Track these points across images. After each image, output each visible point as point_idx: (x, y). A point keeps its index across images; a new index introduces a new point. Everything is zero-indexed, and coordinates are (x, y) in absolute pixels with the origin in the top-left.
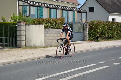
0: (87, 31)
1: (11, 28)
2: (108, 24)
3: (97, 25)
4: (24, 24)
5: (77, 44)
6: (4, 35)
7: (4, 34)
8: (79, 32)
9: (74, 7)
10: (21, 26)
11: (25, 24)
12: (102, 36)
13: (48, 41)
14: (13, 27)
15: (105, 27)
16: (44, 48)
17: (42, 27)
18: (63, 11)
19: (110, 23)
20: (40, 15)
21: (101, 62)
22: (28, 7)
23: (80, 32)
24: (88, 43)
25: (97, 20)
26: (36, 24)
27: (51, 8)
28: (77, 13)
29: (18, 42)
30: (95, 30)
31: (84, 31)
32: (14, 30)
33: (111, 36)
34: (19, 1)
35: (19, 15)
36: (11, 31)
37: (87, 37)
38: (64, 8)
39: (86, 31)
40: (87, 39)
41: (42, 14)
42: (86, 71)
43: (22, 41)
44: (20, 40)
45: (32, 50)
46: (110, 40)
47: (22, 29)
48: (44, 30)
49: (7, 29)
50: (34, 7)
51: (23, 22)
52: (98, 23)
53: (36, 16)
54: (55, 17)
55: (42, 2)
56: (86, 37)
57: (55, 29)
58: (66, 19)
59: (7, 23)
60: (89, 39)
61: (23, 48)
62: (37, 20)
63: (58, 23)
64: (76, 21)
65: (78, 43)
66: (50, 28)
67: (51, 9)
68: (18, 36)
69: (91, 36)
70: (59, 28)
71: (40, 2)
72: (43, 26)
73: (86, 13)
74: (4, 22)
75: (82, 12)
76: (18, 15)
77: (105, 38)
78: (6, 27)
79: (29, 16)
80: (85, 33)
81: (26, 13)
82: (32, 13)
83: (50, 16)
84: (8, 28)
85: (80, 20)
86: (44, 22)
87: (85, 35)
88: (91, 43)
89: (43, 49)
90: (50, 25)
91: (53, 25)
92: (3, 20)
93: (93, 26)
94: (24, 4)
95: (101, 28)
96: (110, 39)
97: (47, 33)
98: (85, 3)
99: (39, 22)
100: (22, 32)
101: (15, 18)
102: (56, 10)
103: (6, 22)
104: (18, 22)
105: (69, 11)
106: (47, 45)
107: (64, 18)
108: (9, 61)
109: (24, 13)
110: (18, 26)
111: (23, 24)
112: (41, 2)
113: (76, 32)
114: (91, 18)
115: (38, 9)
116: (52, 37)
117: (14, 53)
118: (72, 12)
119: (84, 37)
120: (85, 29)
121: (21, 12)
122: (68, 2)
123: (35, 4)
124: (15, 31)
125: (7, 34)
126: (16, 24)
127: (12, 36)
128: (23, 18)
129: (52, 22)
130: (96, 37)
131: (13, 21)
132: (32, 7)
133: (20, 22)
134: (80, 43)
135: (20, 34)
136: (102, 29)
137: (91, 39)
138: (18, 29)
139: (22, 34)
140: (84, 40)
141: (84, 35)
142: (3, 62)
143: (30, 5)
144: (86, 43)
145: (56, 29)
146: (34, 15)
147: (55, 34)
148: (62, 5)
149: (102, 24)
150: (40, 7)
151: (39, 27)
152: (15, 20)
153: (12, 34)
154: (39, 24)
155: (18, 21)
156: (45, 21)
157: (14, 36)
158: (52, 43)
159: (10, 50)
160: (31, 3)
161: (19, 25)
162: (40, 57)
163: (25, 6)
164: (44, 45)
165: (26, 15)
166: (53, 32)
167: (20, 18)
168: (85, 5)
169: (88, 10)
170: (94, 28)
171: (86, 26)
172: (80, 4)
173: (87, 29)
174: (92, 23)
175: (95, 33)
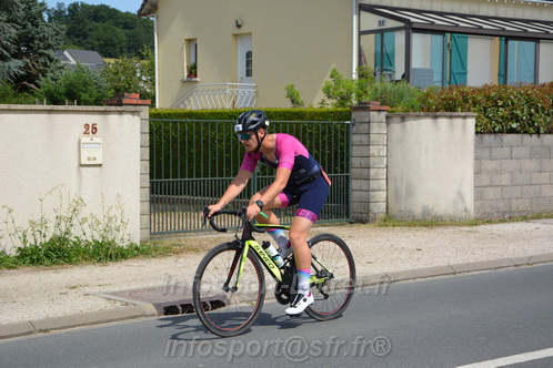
1: (324, 133)
4: (384, 114)
10: (369, 123)
11: (387, 117)
13: (491, 193)
14: (336, 130)
16: (471, 225)
17: (464, 126)
20: (455, 71)
22: (400, 38)
26: (438, 114)
27: (508, 37)
29: (355, 196)
32: (336, 142)
34: (363, 13)
35: (361, 76)
36: (323, 147)
41: (464, 66)
43: (372, 193)
44: (364, 188)
45: (419, 233)
47: (373, 137)
48: (476, 141)
49: (311, 140)
50: (428, 36)
51: (376, 105)
53: (435, 75)
54: (529, 81)
55: (465, 9)
57: (527, 137)
59: (311, 113)
61: (377, 223)
62: (441, 94)
66: (501, 132)
67: (506, 43)
68: (354, 172)
70: (550, 131)
71: (456, 11)
72: (471, 122)
74: (297, 109)
76: (354, 76)
78: (304, 129)
79: (403, 76)
81: (391, 64)
82: (416, 63)
84: (311, 134)
86: (474, 102)
89: (468, 228)
90: (502, 117)
91: (516, 118)
92: (293, 101)
94: (381, 23)
97: (487, 150)
99: (447, 104)
100: (371, 152)
101: (341, 90)
102: (531, 45)
103: (306, 108)
104: (355, 109)
106: (488, 210)
109: (382, 67)
110: (353, 125)
111: (377, 118)
112: (463, 12)
115: (446, 46)
116: (512, 173)
121: (370, 64)
123: (433, 23)
124: (342, 148)
126: (348, 116)
127: (329, 169)
128: (376, 90)
129: (513, 104)
131: (334, 101)
132: (417, 38)
133: (363, 107)
135: (363, 162)
138: (355, 139)
139: (372, 160)
143: (410, 29)
145: (535, 137)
146: (428, 73)
147: (527, 161)
150: (453, 34)
151: (452, 126)
152: (344, 99)
153: (330, 162)
154: (448, 114)
155: (355, 102)
156: (479, 98)
157: (335, 172)
158: (514, 202)
160: (412, 20)
161: (358, 120)
162: (458, 266)
163: (386, 34)
164: (472, 213)
165: (390, 75)
166: (516, 152)
167: (361, 87)
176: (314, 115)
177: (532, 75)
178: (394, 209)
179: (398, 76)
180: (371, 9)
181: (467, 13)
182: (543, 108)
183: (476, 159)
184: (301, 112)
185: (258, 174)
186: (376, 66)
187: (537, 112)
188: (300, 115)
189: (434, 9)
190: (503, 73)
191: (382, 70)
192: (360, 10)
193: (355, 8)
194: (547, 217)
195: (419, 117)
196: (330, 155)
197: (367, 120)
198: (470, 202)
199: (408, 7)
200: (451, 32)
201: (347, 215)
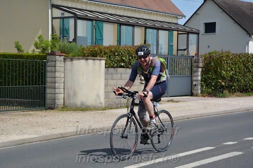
0: (199, 74)
1: (33, 66)
2: (244, 60)
3: (221, 62)
4: (62, 57)
5: (177, 102)
6: (19, 82)
7: (19, 79)
8: (182, 75)
9: (170, 22)
10: (55, 61)
11: (64, 59)
12: (231, 86)
13: (112, 95)
14: (39, 65)
15: (238, 67)
16: (103, 110)
17: (100, 64)
18: (147, 30)
19: (251, 57)
20: (97, 38)
21: (226, 143)
22: (72, 21)
23: (184, 75)
24: (200, 101)
25: (222, 51)
26: (88, 58)
27: (121, 24)
28: (178, 34)
29: (48, 96)
30: (216, 72)
31: (191, 74)
32: (39, 70)
33: (251, 85)
34: (54, 9)
35: (53, 39)
36: (33, 73)
37: (199, 87)
38: (149, 24)
39: (196, 74)
40: (198, 92)
41: (102, 37)
42: (191, 162)
44: (53, 92)
45: (78, 114)
46: (250, 95)
47: (57, 68)
48: (105, 71)
50: (85, 21)
51: (59, 53)
52: (222, 56)
53: (89, 39)
54: (131, 44)
55: (102, 10)
56: (196, 88)
57: (128, 69)
58: (153, 48)
60: (201, 93)
61: (59, 109)
62: (90, 48)
63: (135, 57)
64: (175, 52)
65: (177, 100)
66: (117, 67)
67: (120, 26)
68: (48, 85)
69: (207, 85)
71: (97, 11)
72: (103, 62)
73: (198, 34)
74: (19, 54)
75: (188, 33)
76: (50, 39)
77: (238, 90)
78: (23, 63)
79: (73, 40)
80: (194, 78)
81: (68, 34)
82: (79, 34)
83: (119, 41)
84: (26, 66)
85: (185, 50)
86: (104, 53)
87: (194, 83)
88: (206, 100)
89: (101, 111)
90: (117, 60)
91: (123, 61)
92: (18, 50)
93: (213, 64)
94: (62, 14)
95: (230, 67)
96: (249, 92)
97: (111, 75)
98: (195, 12)
99: (93, 54)
100: (56, 75)
101: (43, 45)
102: (130, 28)
103: (25, 53)
104: (49, 54)
105: (160, 31)
106: (111, 103)
108: (28, 138)
109: (63, 35)
110: (48, 62)
111: (59, 59)
112: (100, 11)
113: (175, 75)
114: (209, 47)
115: (93, 27)
117: (39, 119)
118: (167, 32)
119: (192, 86)
120: (194, 69)
121: (58, 33)
122: (160, 11)
123: (87, 15)
124: (42, 73)
125: (26, 80)
126: (45, 58)
127: (36, 83)
128: (60, 46)
129: (122, 54)
130: (220, 88)
131: (39, 50)
132: (79, 22)
133: (53, 54)
134: (183, 100)
135: (52, 80)
136: (232, 69)
137: (208, 93)
138: (49, 69)
139: (57, 79)
140: (192, 95)
141: (192, 82)
142: (14, 140)
143: (77, 17)
144: (197, 100)
146: (85, 39)
148: (145, 18)
149: (232, 58)
151: (94, 64)
152: (44, 50)
153: (36, 79)
154: (92, 58)
155: (49, 51)
156: (107, 51)
157: (39, 85)
158: (122, 99)
159: (29, 114)
160: (77, 13)
161: (50, 60)
163: (65, 20)
164: (103, 104)
165: (67, 39)
166: (123, 76)
167: (53, 44)
168: (196, 17)
169: (202, 29)
170: (214, 68)
171: (196, 64)
172: (184, 16)
173: (198, 70)
174: (210, 57)
175: (217, 79)
176: (28, 57)
177: (131, 41)
178: (67, 103)
179: (71, 40)
180: (58, 7)
183: (105, 79)
184: (22, 55)
186: (60, 34)
187: (132, 58)
188: (21, 57)
189: (88, 9)
190: (119, 40)
191: (63, 36)
192: (52, 7)
193: (50, 6)
195: (79, 59)
196: (36, 76)
197: (54, 60)
198: (102, 99)
199: (75, 7)
200: (96, 20)
201: (45, 106)
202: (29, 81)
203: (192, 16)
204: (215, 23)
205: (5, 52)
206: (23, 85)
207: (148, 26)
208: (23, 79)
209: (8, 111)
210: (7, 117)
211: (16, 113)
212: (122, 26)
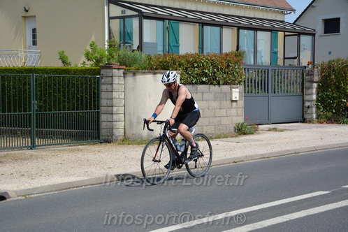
0: (314, 91)
1: (82, 84)
3: (345, 73)
4: (122, 71)
5: (282, 131)
6: (64, 107)
7: (64, 102)
8: (289, 94)
9: (273, 19)
10: (112, 77)
11: (124, 73)
14: (91, 81)
18: (241, 31)
20: (171, 45)
22: (136, 22)
23: (292, 94)
24: (315, 129)
26: (156, 71)
27: (203, 24)
28: (285, 36)
29: (103, 125)
30: (338, 88)
32: (91, 89)
34: (111, 5)
35: (110, 46)
36: (83, 93)
37: (314, 110)
38: (243, 23)
39: (309, 91)
40: (312, 117)
41: (177, 42)
44: (110, 120)
47: (115, 86)
49: (74, 88)
50: (155, 21)
51: (117, 65)
53: (159, 47)
54: (217, 52)
55: (177, 5)
56: (309, 111)
57: (212, 87)
59: (74, 70)
60: (317, 118)
61: (118, 142)
62: (159, 58)
64: (280, 62)
65: (283, 128)
66: (196, 83)
67: (203, 27)
68: (103, 109)
69: (325, 107)
70: (226, 83)
71: (171, 6)
73: (314, 35)
74: (66, 68)
76: (106, 47)
78: (69, 80)
79: (138, 48)
80: (307, 98)
81: (131, 38)
82: (146, 39)
83: (201, 47)
85: (295, 58)
86: (179, 64)
87: (307, 104)
88: (324, 127)
90: (197, 74)
91: (206, 75)
92: (63, 62)
93: (333, 77)
94: (123, 12)
98: (311, 4)
99: (162, 66)
100: (114, 96)
101: (96, 55)
102: (217, 29)
103: (72, 66)
104: (103, 67)
105: (258, 32)
107: (244, 52)
108: (74, 180)
109: (124, 40)
110: (102, 78)
111: (118, 73)
113: (280, 94)
114: (330, 53)
115: (165, 29)
116: (203, 110)
117: (90, 156)
118: (270, 33)
119: (304, 109)
120: (307, 84)
121: (117, 38)
122: (258, 3)
123: (156, 13)
124: (95, 93)
125: (73, 103)
128: (119, 56)
129: (203, 65)
130: (343, 111)
131: (92, 63)
132: (146, 23)
133: (109, 66)
134: (290, 128)
135: (108, 103)
137: (326, 117)
138: (103, 87)
139: (114, 101)
140: (304, 121)
141: (303, 102)
142: (56, 183)
143: (142, 16)
145: (217, 86)
146: (154, 45)
147: (213, 102)
148: (237, 14)
150: (170, 20)
153: (86, 101)
154: (162, 71)
156: (183, 61)
157: (91, 109)
158: (205, 127)
159: (78, 150)
160: (143, 10)
161: (105, 75)
163: (126, 19)
165: (130, 46)
166: (206, 96)
167: (110, 54)
168: (311, 11)
169: (320, 28)
170: (336, 82)
171: (309, 77)
172: (293, 10)
173: (312, 85)
174: (330, 67)
175: (340, 98)
176: (76, 71)
177: (218, 48)
178: (129, 134)
179: (136, 44)
180: (117, 3)
181: (178, 7)
182: (222, 69)
185: (36, 111)
186: (120, 40)
187: (218, 71)
188: (67, 71)
189: (157, 4)
191: (125, 43)
192: (109, 3)
193: (106, 2)
194: (224, 137)
195: (144, 73)
196: (86, 98)
197: (110, 75)
199: (140, 2)
200: (169, 19)
201: (99, 138)
202: (78, 105)
203: (305, 10)
204: (339, 19)
205: (46, 65)
206: (69, 109)
207: (242, 25)
208: (69, 103)
209: (50, 145)
210: (49, 153)
211: (61, 148)
212: (205, 27)
